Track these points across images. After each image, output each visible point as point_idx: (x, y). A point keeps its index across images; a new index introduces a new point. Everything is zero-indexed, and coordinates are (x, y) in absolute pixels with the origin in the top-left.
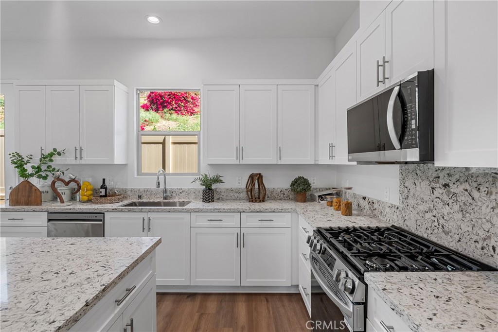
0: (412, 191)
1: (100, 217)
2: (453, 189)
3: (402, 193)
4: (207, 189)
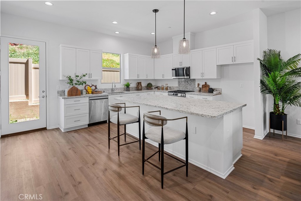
0: (181, 83)
1: (107, 97)
2: (188, 82)
3: (179, 84)
4: (127, 88)
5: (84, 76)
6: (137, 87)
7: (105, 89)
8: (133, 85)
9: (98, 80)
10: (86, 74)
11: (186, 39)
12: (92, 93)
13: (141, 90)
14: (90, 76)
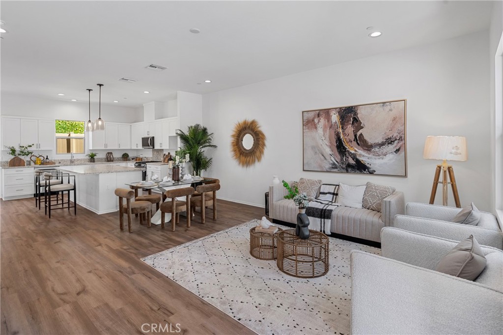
4: (92, 158)
5: (31, 146)
6: (107, 158)
7: (61, 160)
8: (101, 155)
9: (51, 150)
10: (33, 145)
11: (102, 119)
12: (42, 164)
13: (113, 161)
14: (38, 146)
